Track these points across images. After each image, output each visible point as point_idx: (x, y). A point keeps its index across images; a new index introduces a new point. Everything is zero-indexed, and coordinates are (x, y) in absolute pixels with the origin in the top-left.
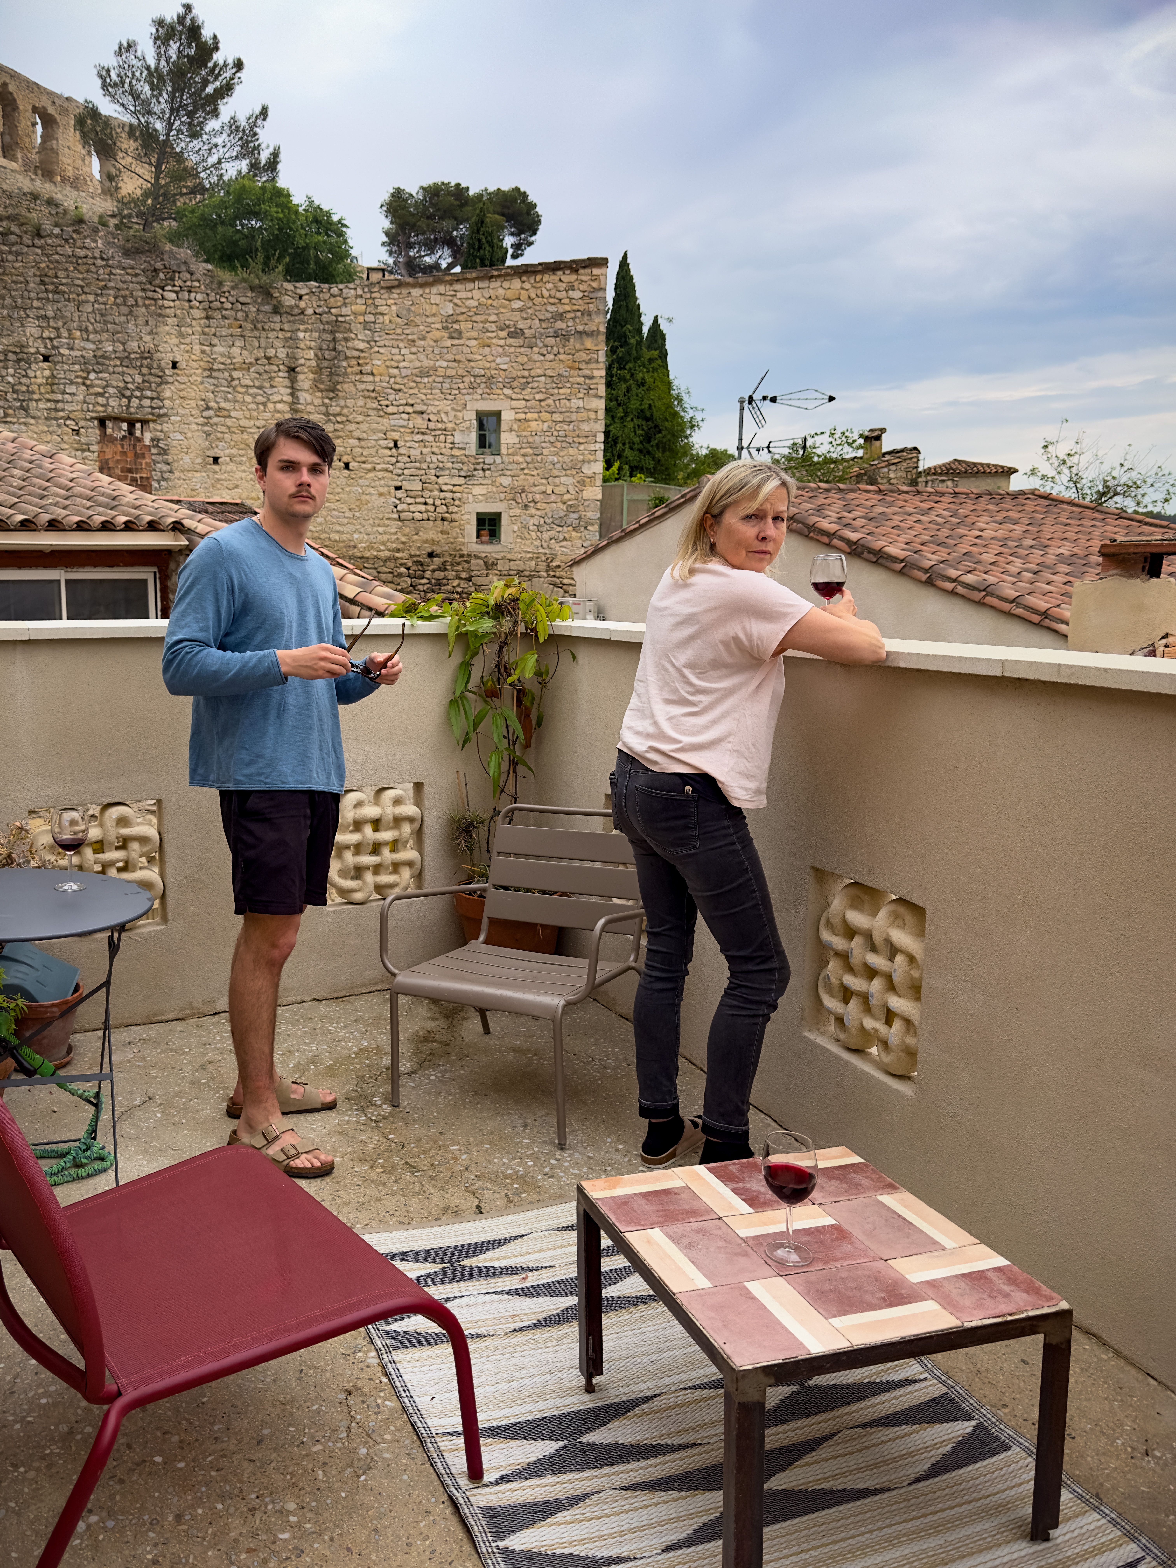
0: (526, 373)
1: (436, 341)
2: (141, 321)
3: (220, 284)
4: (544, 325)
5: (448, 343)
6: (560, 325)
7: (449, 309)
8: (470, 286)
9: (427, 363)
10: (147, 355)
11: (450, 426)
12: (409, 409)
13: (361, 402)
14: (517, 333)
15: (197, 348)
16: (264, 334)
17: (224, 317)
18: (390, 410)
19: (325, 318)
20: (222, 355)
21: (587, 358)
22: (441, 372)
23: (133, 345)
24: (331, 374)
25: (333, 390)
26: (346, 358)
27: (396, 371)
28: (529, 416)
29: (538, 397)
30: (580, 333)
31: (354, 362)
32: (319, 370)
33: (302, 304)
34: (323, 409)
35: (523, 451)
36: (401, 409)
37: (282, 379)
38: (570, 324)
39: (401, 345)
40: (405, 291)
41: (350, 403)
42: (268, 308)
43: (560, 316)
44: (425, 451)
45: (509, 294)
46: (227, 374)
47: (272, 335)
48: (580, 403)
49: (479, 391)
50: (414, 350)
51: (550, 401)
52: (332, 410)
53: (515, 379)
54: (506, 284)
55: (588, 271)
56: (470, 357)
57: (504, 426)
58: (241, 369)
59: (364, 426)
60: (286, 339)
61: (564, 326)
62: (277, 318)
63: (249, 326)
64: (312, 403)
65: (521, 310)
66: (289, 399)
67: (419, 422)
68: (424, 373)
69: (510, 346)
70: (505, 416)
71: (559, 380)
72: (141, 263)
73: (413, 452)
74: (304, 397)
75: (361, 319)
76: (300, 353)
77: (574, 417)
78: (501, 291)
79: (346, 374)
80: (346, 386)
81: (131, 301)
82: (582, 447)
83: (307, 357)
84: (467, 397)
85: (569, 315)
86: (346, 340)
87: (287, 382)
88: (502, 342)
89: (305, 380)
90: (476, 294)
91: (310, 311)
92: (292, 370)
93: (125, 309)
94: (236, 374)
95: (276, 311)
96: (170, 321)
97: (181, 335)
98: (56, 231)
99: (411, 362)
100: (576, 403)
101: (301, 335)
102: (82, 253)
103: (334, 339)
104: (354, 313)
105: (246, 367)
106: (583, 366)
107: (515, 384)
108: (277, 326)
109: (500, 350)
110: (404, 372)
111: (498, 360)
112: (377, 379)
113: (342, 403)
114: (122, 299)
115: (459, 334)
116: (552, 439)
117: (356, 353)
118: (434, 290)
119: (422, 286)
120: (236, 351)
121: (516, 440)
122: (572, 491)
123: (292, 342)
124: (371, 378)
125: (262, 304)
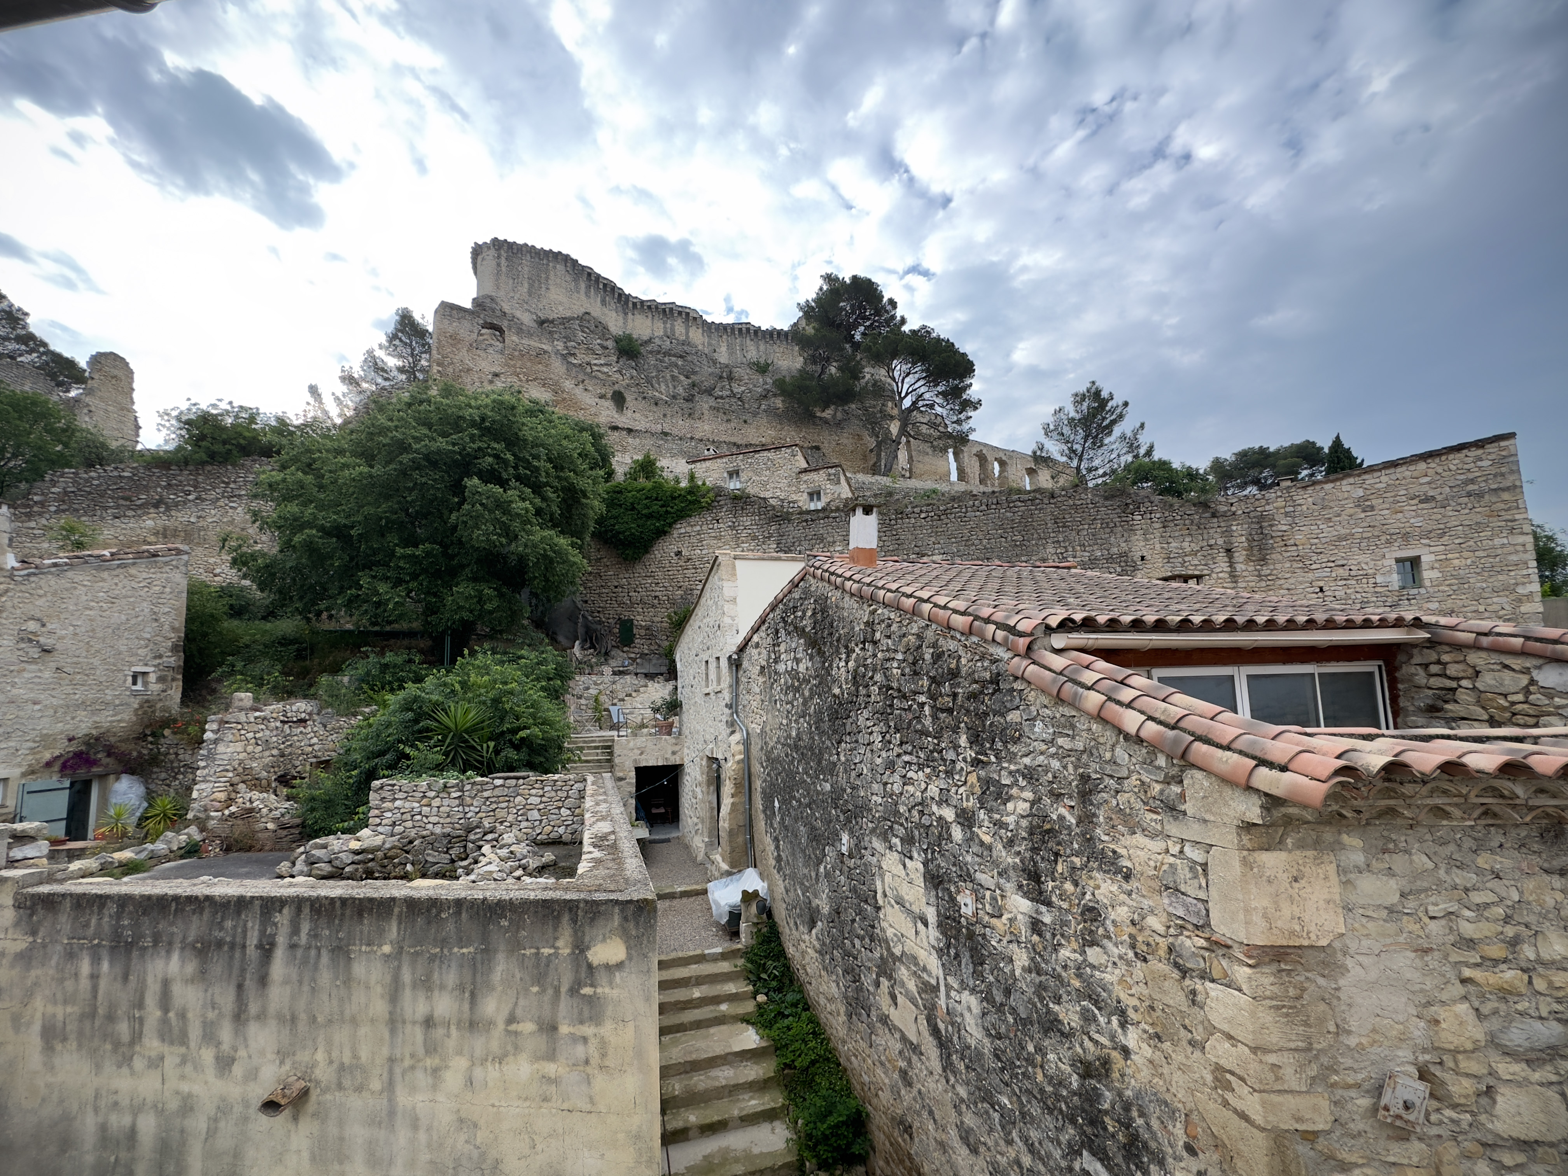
0: (1442, 526)
1: (1351, 516)
2: (1119, 535)
3: (1171, 505)
4: (1455, 490)
5: (1363, 515)
6: (1471, 487)
7: (1360, 493)
8: (1377, 474)
9: (1343, 531)
10: (1124, 555)
11: (1370, 571)
12: (1332, 565)
13: (1288, 565)
14: (1427, 499)
15: (1158, 546)
16: (1205, 531)
17: (1176, 525)
18: (1314, 567)
19: (1252, 515)
20: (1177, 548)
21: (1506, 507)
22: (1358, 536)
23: (1115, 550)
24: (1260, 549)
25: (1263, 560)
26: (1272, 537)
27: (1316, 541)
28: (1449, 556)
29: (1457, 541)
30: (1495, 490)
31: (1279, 539)
32: (1249, 549)
33: (1233, 509)
34: (1256, 573)
35: (1447, 582)
36: (1324, 565)
37: (1222, 558)
38: (1483, 485)
39: (1319, 523)
40: (1318, 487)
41: (1278, 566)
42: (1207, 515)
43: (1472, 481)
44: (1348, 591)
45: (1415, 474)
46: (1180, 560)
47: (1211, 531)
48: (1505, 541)
49: (1396, 544)
50: (1331, 524)
51: (1471, 543)
52: (1263, 573)
53: (1431, 532)
54: (1412, 468)
55: (1496, 444)
56: (1384, 522)
57: (1424, 566)
58: (1190, 555)
59: (1292, 581)
60: (1223, 532)
61: (1476, 487)
62: (1215, 520)
63: (1195, 527)
64: (1246, 570)
65: (1429, 483)
66: (1229, 569)
67: (1341, 572)
68: (1340, 539)
69: (1423, 509)
70: (1423, 559)
71: (1478, 527)
72: (1116, 502)
73: (1337, 593)
74: (1239, 567)
75: (1283, 511)
76: (1234, 540)
77: (1499, 552)
78: (1408, 473)
79: (1273, 548)
80: (1273, 556)
81: (1112, 525)
82: (1512, 573)
83: (1240, 541)
84: (1384, 550)
85: (1479, 479)
86: (1271, 526)
87: (1226, 559)
88: (1414, 508)
89: (1240, 556)
90: (1384, 479)
91: (1240, 512)
92: (1228, 551)
93: (1108, 530)
94: (1186, 559)
95: (1214, 515)
96: (1138, 532)
97: (1146, 540)
98: (1063, 493)
99: (1328, 532)
100: (1497, 541)
101: (1234, 528)
102: (1079, 502)
103: (1261, 527)
104: (1277, 508)
105: (1194, 553)
106: (1503, 513)
107: (1432, 535)
108: (1216, 525)
109: (1413, 513)
110: (1324, 541)
111: (1412, 521)
112: (1300, 548)
113: (1272, 567)
114: (1105, 525)
115: (1372, 508)
116: (1478, 570)
117: (1280, 534)
118: (1344, 482)
119: (1332, 481)
120: (1185, 544)
121: (1440, 575)
122: (1507, 607)
123: (1228, 533)
124: (1295, 548)
125: (1203, 513)
